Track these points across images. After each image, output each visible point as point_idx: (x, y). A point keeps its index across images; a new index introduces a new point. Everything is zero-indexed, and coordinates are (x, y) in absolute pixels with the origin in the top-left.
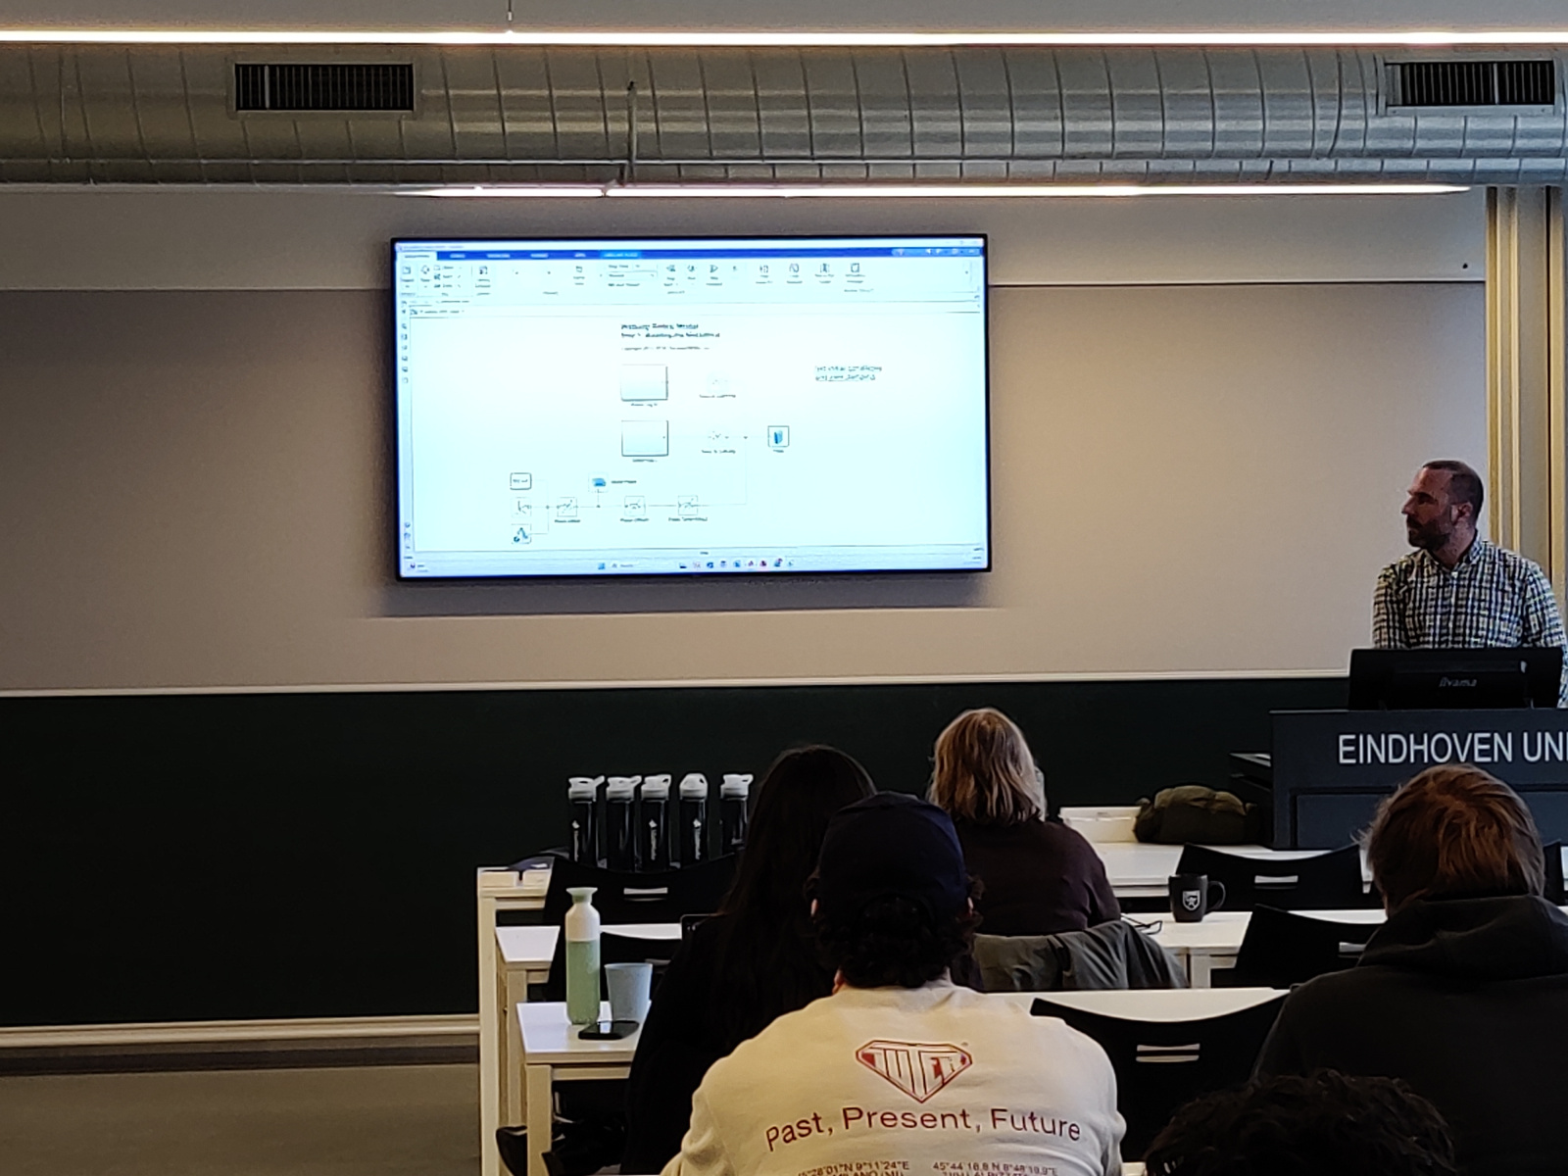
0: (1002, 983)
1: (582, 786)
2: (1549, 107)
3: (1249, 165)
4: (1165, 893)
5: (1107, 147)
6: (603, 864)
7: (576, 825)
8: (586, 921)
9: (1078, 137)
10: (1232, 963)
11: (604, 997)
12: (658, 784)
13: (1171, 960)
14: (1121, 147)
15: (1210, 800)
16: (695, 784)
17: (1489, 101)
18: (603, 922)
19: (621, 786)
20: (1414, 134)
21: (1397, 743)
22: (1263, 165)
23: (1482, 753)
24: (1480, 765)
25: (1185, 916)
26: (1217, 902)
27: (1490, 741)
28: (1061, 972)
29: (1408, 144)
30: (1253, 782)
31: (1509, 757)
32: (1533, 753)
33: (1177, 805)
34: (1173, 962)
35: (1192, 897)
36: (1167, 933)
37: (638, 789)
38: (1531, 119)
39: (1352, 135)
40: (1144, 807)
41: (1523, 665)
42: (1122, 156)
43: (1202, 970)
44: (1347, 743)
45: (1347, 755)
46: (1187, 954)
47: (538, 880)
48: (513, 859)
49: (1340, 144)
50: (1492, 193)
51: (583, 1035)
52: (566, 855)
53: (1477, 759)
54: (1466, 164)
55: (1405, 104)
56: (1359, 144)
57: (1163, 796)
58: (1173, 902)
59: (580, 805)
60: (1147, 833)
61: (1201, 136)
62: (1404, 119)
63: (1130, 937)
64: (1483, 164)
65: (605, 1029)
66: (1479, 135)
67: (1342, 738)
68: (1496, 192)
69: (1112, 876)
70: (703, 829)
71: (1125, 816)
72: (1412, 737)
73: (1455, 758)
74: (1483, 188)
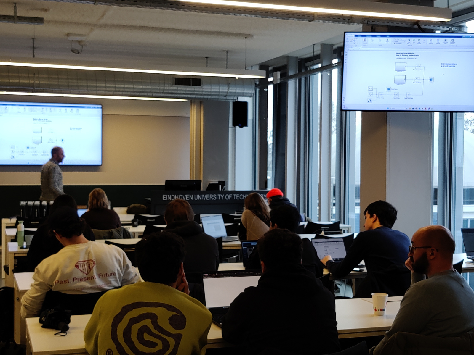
0: (100, 238)
1: (23, 203)
2: (200, 87)
3: (149, 94)
4: (131, 223)
5: (123, 90)
6: (27, 217)
7: (22, 210)
8: (22, 227)
9: (118, 88)
10: (142, 235)
11: (25, 241)
12: (37, 203)
13: (131, 234)
14: (126, 90)
15: (140, 206)
16: (45, 203)
17: (190, 85)
18: (25, 227)
19: (30, 203)
20: (177, 90)
21: (173, 197)
22: (151, 94)
23: (188, 198)
24: (187, 200)
25: (134, 226)
26: (140, 224)
27: (189, 196)
28: (111, 236)
29: (176, 92)
30: (148, 203)
31: (192, 199)
32: (196, 198)
33: (134, 207)
34: (132, 235)
35: (136, 223)
36: (131, 229)
37: (34, 204)
38: (197, 89)
39: (166, 90)
40: (128, 208)
41: (195, 183)
42: (126, 91)
43: (137, 235)
44: (164, 196)
45: (164, 198)
46: (134, 233)
47: (14, 220)
48: (9, 217)
49: (165, 91)
50: (191, 102)
51: (21, 248)
52: (20, 216)
53: (187, 199)
54: (186, 96)
55: (176, 85)
56: (167, 91)
57: (132, 206)
58: (133, 224)
59: (22, 206)
60: (129, 212)
61: (140, 88)
62: (175, 87)
63: (124, 231)
64: (189, 96)
65: (25, 247)
66: (188, 91)
67: (164, 195)
68: (192, 101)
69: (121, 219)
70: (46, 211)
71: (125, 209)
72: (176, 195)
73: (183, 199)
74: (190, 100)
